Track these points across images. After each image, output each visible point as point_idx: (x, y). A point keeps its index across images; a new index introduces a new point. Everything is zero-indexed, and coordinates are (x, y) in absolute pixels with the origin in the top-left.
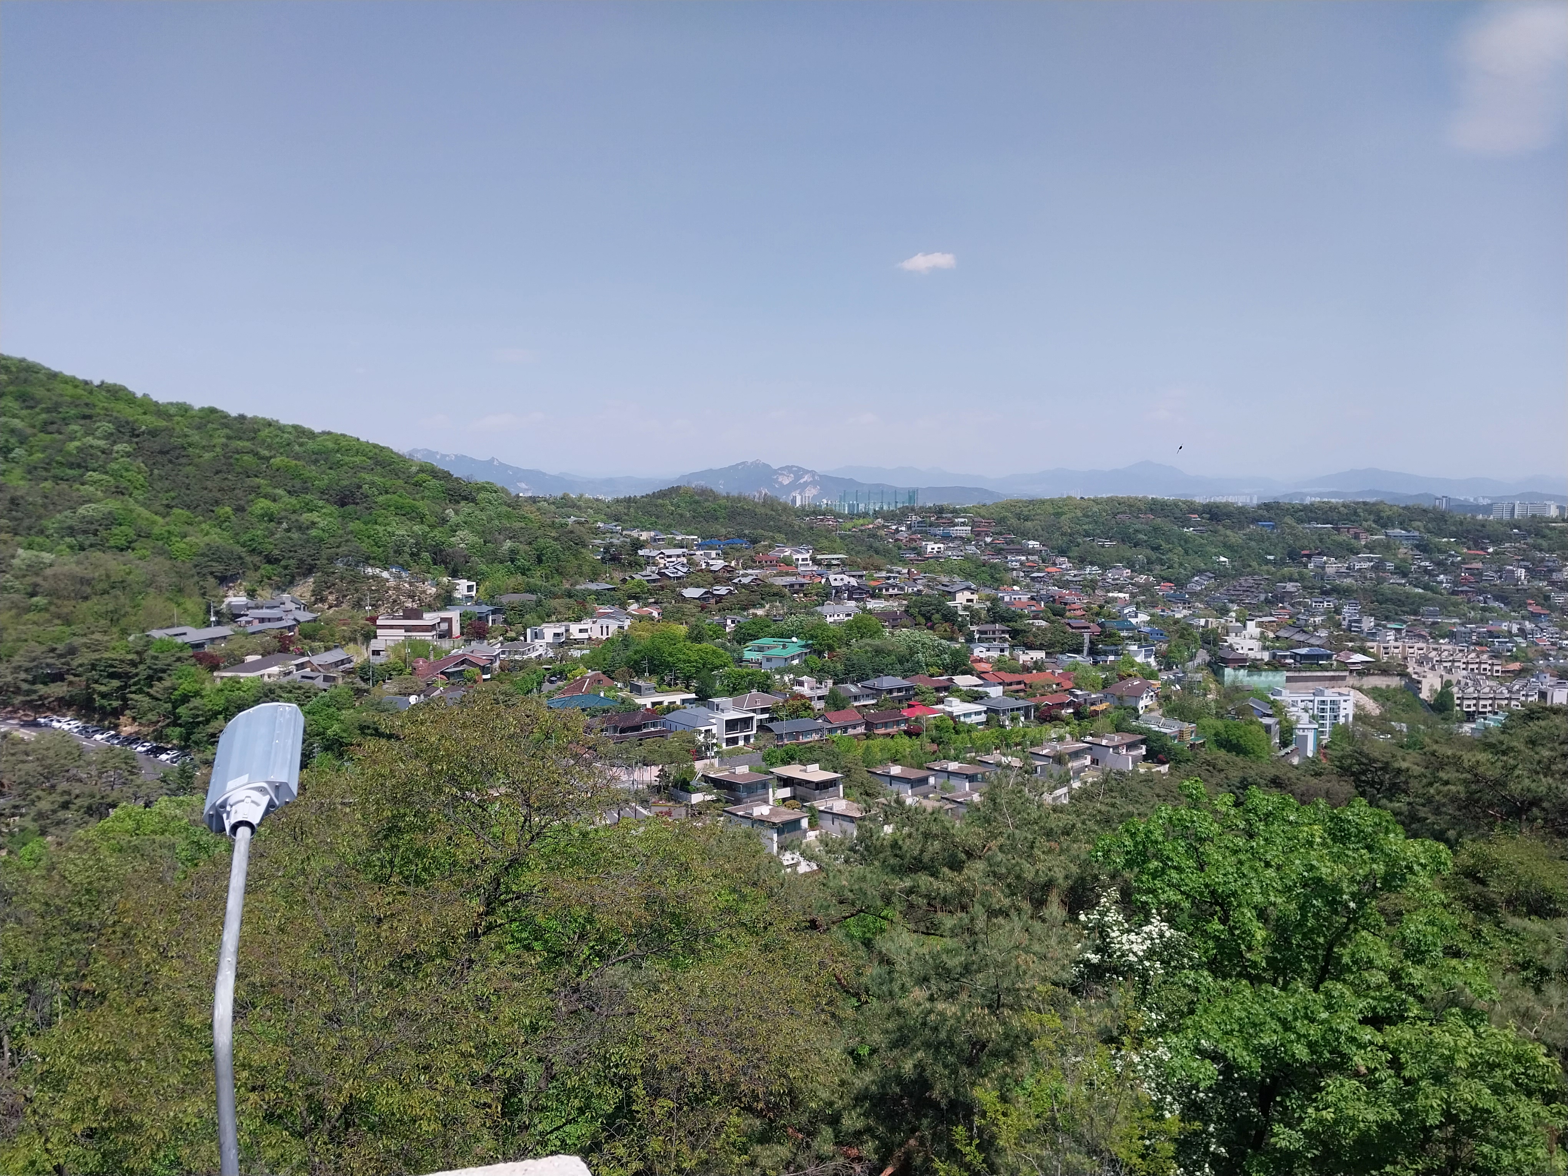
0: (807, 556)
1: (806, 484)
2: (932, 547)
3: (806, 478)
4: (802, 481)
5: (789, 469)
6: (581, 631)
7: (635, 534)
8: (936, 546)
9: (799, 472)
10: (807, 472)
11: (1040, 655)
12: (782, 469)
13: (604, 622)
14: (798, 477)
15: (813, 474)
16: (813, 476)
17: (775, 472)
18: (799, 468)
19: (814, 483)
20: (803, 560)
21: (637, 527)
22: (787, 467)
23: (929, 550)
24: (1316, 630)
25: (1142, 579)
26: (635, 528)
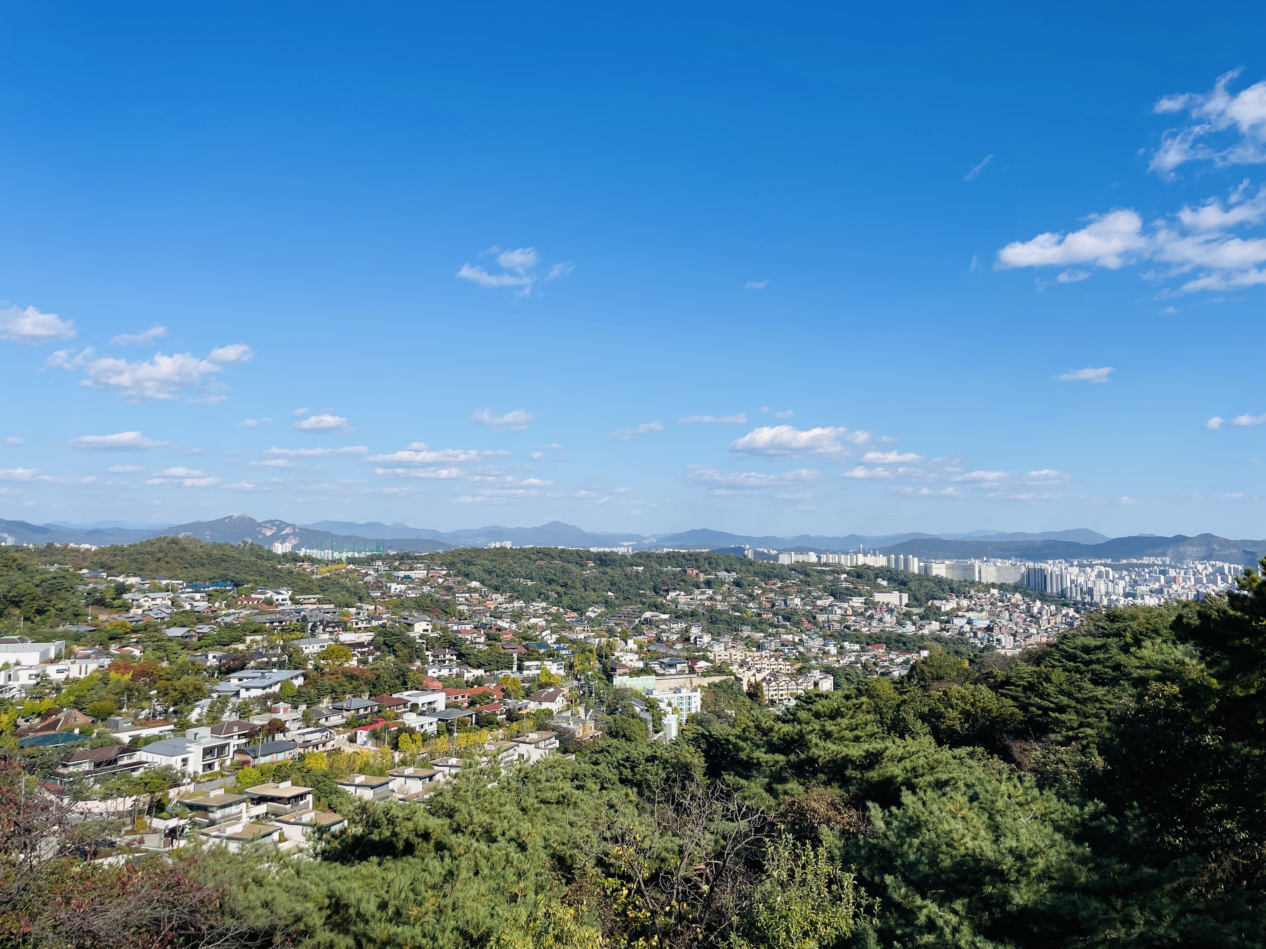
0: (287, 596)
1: (287, 535)
2: (395, 588)
3: (287, 530)
4: (283, 533)
5: (273, 523)
6: (59, 671)
7: (121, 579)
8: (399, 587)
9: (280, 525)
10: (288, 525)
11: (480, 672)
12: (266, 522)
13: (83, 662)
14: (280, 529)
15: (294, 526)
16: (294, 529)
17: (259, 525)
18: (282, 522)
19: (295, 534)
20: (283, 600)
21: (123, 573)
22: (270, 521)
23: (393, 590)
24: (674, 644)
25: (554, 610)
26: (120, 574)
